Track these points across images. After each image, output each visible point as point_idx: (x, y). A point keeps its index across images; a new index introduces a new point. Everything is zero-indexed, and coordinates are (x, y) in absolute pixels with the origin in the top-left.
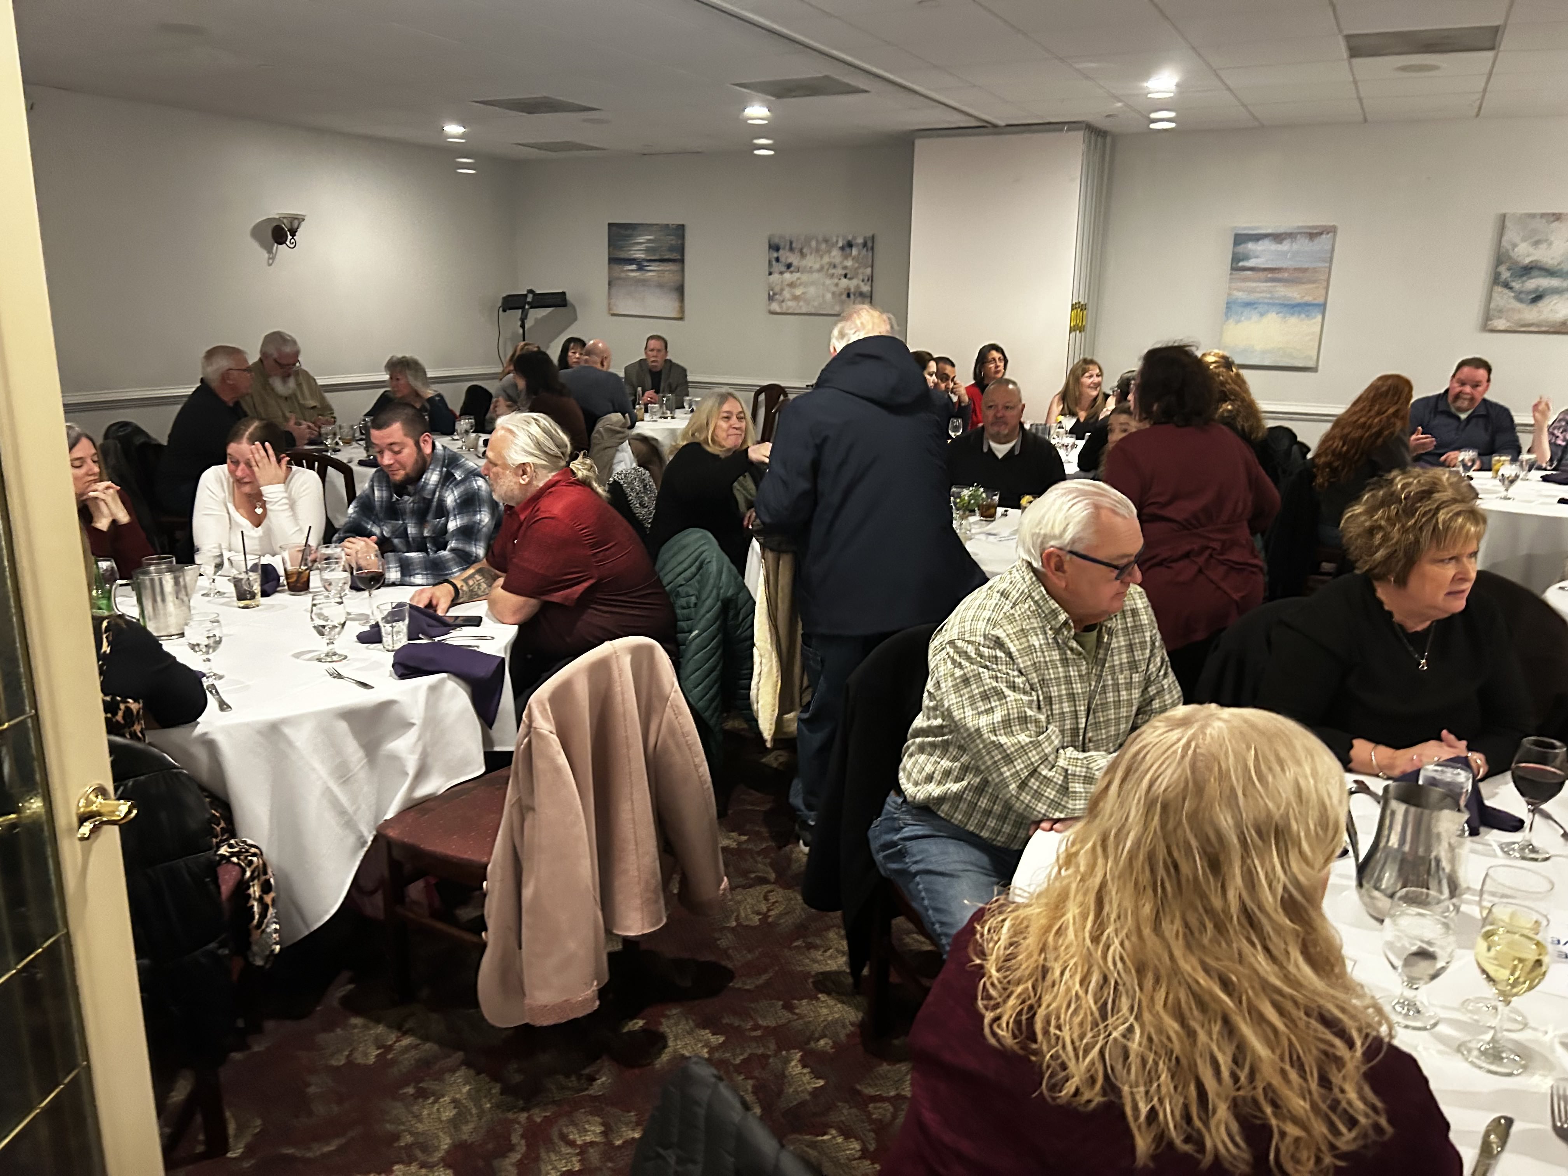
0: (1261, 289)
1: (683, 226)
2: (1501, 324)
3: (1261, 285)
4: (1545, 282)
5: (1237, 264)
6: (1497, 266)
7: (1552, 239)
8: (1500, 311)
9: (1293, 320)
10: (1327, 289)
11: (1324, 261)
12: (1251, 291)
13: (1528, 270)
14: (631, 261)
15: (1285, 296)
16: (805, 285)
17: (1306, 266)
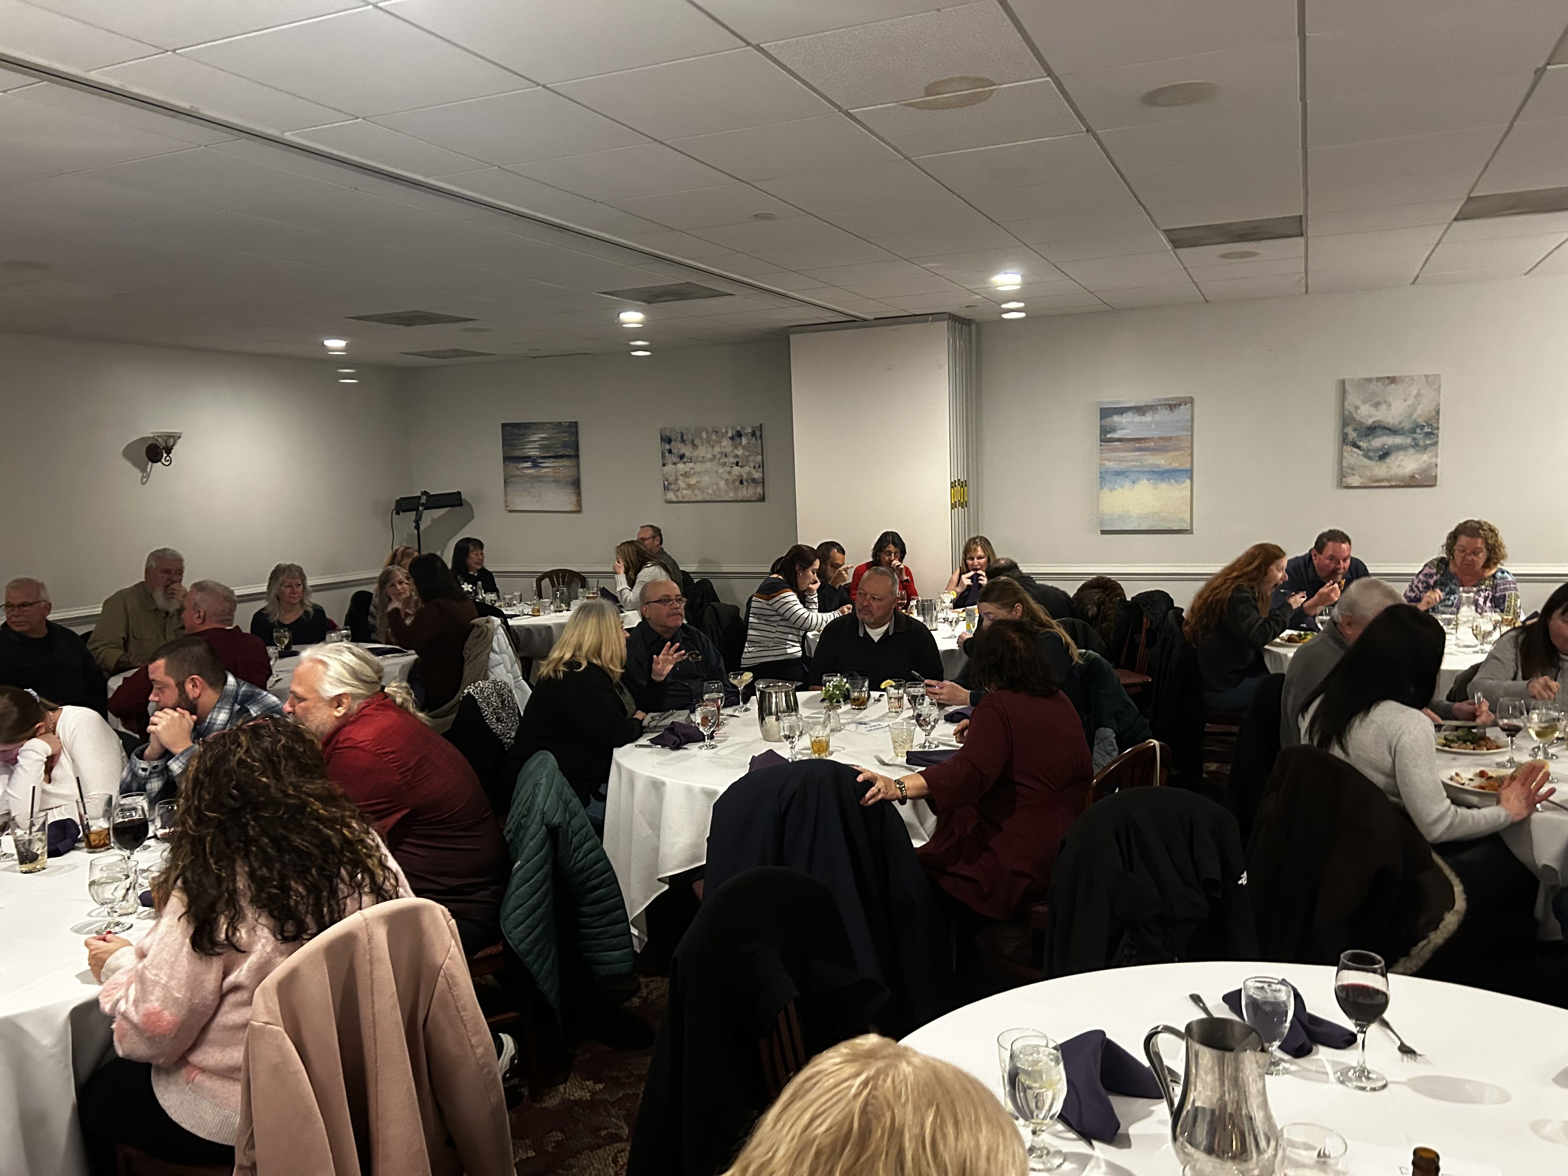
0: (1130, 458)
1: (576, 423)
2: (1355, 481)
3: (1130, 454)
4: (1390, 440)
5: (1106, 436)
6: (1344, 428)
7: (1390, 400)
8: (1352, 469)
9: (1164, 486)
10: (1192, 454)
11: (1186, 430)
12: (1120, 460)
13: (1372, 430)
14: (527, 459)
15: (1152, 464)
16: (699, 473)
17: (1169, 435)
